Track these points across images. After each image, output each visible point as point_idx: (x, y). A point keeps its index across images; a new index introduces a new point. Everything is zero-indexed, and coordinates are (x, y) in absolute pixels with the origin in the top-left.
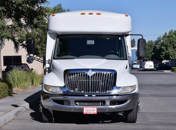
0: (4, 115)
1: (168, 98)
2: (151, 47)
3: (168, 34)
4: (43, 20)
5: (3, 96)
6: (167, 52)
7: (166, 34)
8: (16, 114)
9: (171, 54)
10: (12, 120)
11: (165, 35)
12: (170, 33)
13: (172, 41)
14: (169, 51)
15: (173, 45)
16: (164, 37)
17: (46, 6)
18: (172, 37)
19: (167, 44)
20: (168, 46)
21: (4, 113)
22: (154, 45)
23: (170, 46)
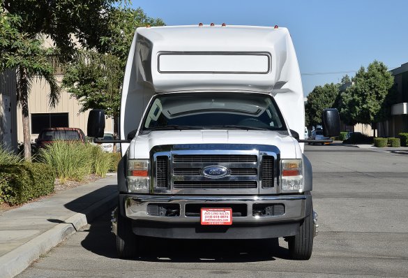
0: (39, 236)
1: (381, 201)
2: (330, 97)
3: (366, 71)
4: (117, 36)
5: (33, 195)
6: (365, 106)
7: (362, 69)
8: (65, 234)
9: (372, 111)
10: (57, 246)
11: (361, 72)
12: (371, 67)
13: (375, 86)
14: (369, 105)
15: (377, 93)
16: (358, 75)
17: (122, 7)
18: (373, 76)
19: (365, 91)
20: (367, 95)
21: (38, 232)
22: (338, 93)
23: (371, 95)
